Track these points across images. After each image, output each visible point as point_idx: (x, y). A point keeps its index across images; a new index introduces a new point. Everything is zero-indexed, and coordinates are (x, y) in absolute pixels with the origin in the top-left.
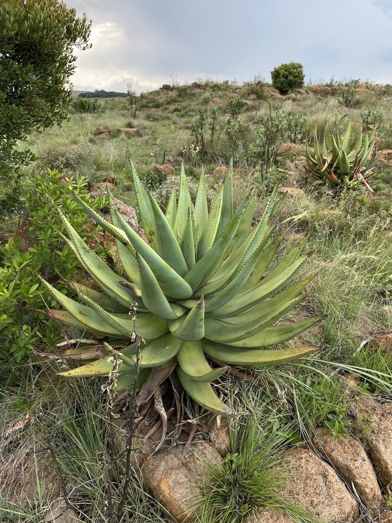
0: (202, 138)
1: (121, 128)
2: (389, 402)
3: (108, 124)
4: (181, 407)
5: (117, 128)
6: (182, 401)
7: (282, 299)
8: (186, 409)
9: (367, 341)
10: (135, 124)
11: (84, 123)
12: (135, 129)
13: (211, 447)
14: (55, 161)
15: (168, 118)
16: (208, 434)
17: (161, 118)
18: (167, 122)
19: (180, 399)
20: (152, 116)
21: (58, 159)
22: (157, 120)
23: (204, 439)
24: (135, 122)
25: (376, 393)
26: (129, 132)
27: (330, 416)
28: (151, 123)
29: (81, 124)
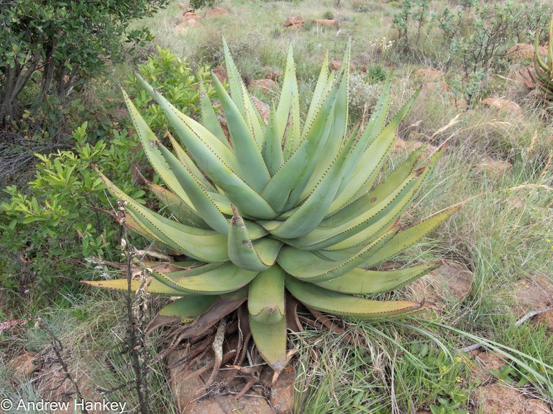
0: (406, 31)
1: (317, 18)
2: (536, 398)
3: (302, 14)
4: (242, 350)
5: (312, 18)
6: (246, 343)
7: (409, 237)
8: (248, 355)
9: (535, 313)
10: (335, 15)
11: (276, 12)
12: (332, 21)
13: (268, 406)
14: (215, 52)
15: (381, 9)
16: (270, 389)
17: (372, 8)
18: (377, 13)
19: (244, 341)
20: (360, 6)
21: (218, 50)
22: (366, 10)
23: (263, 394)
24: (336, 12)
25: (521, 383)
26: (325, 24)
27: (442, 401)
28: (356, 14)
29: (272, 13)
